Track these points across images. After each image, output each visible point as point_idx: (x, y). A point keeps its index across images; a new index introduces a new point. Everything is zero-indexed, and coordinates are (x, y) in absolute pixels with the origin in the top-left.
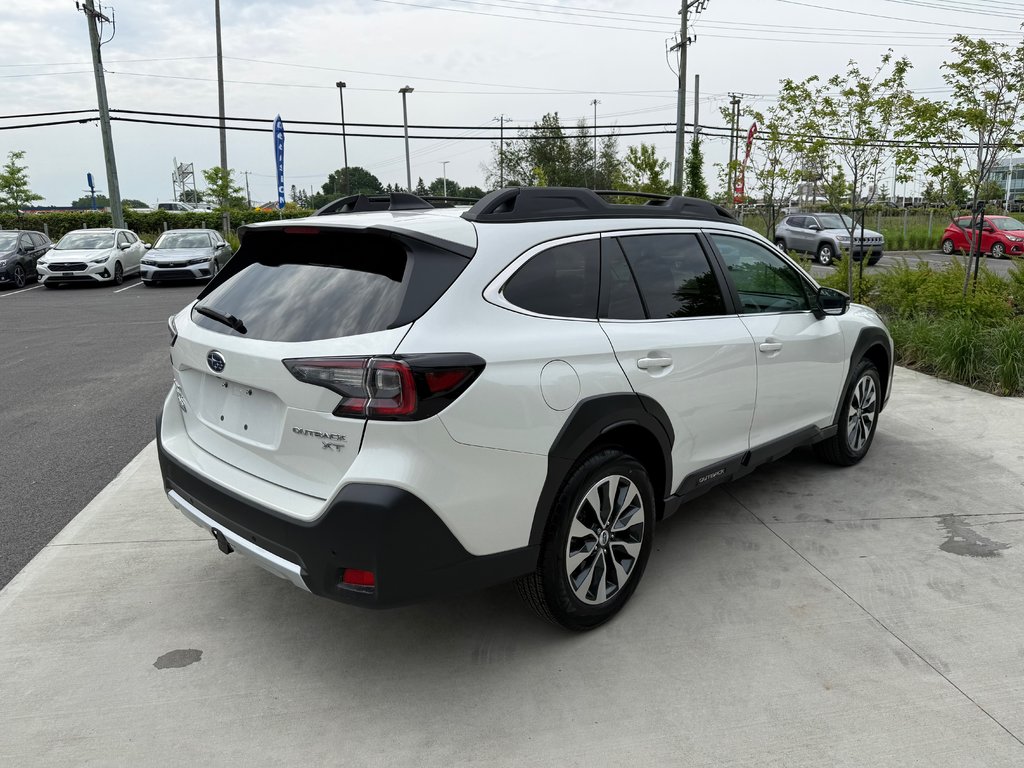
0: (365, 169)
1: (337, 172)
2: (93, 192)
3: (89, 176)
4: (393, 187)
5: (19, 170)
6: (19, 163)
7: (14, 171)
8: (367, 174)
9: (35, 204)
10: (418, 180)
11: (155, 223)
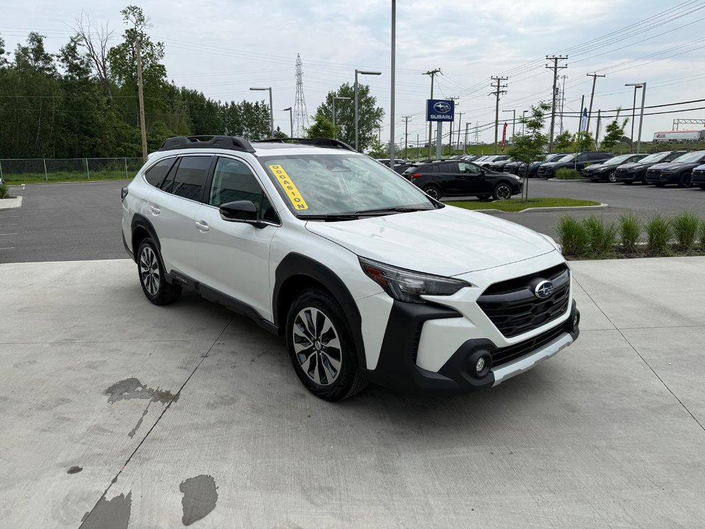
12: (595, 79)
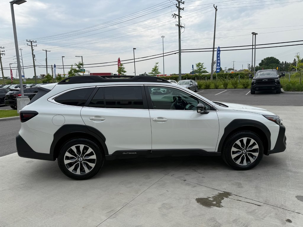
0: (275, 57)
1: (265, 59)
2: (193, 69)
3: (193, 65)
4: (284, 62)
5: (157, 67)
6: (157, 65)
7: (156, 67)
8: (275, 59)
9: (159, 74)
10: (294, 59)
11: (194, 78)
12: (11, 71)
